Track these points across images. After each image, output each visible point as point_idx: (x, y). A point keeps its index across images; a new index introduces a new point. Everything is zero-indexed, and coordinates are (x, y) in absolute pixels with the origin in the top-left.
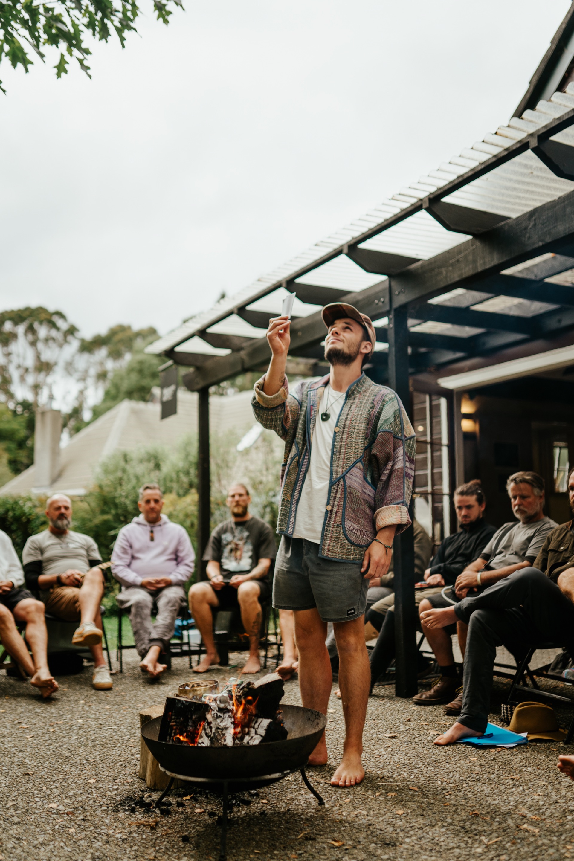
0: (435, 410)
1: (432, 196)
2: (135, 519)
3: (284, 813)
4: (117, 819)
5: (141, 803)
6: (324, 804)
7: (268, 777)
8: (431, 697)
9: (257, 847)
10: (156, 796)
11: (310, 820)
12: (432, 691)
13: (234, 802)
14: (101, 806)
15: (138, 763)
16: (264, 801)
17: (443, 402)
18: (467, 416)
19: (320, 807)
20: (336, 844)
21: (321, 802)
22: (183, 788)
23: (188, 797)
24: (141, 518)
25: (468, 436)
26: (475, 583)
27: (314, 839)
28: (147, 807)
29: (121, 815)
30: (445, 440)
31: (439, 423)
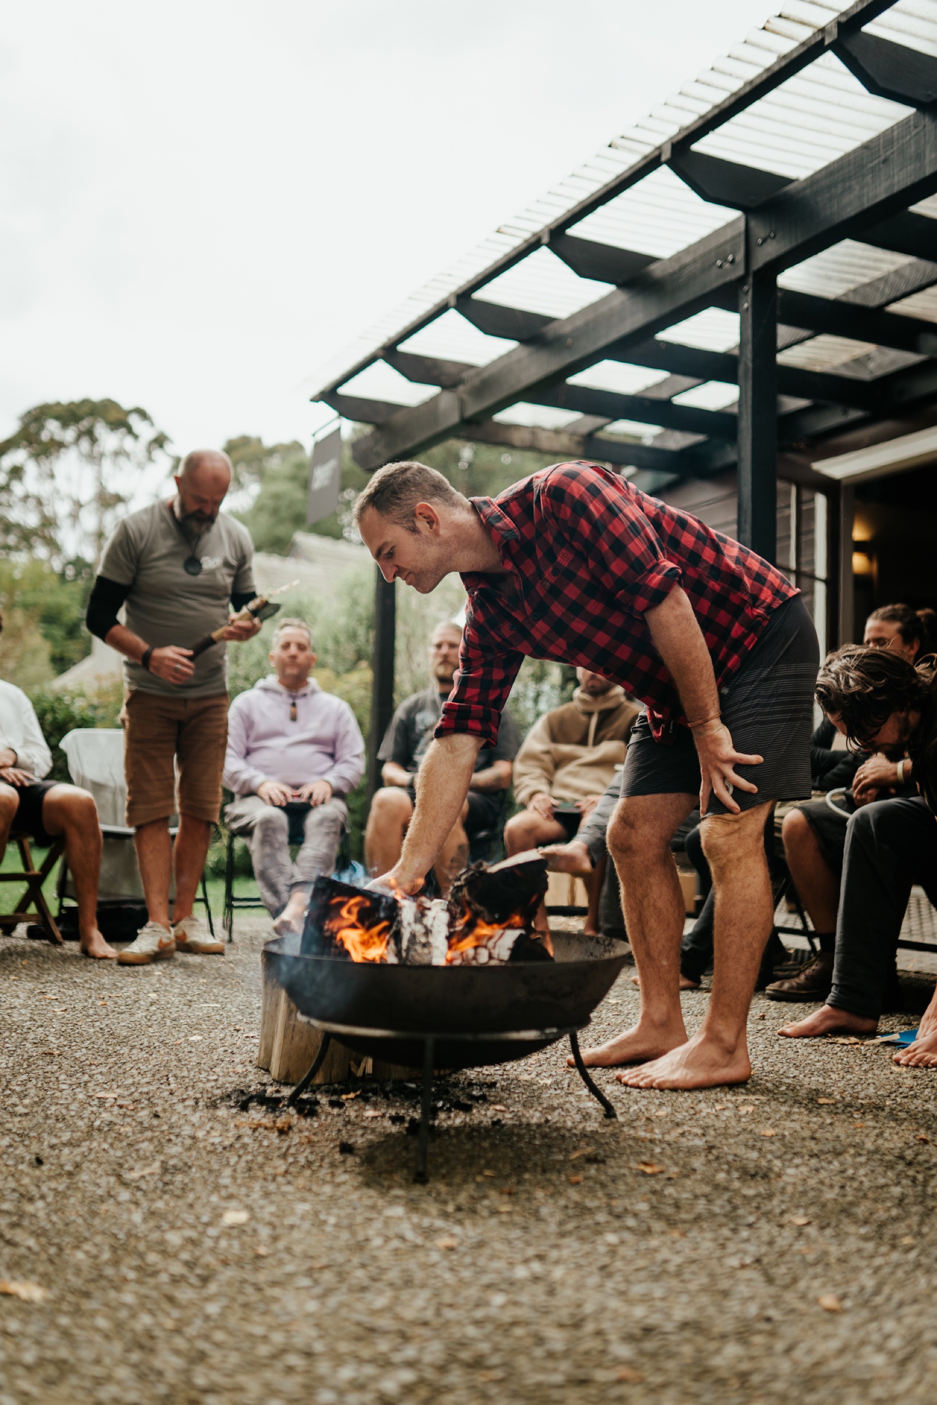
0: (805, 517)
1: (844, 19)
2: (261, 683)
3: (539, 1126)
4: (215, 1118)
5: (262, 1099)
6: (615, 1116)
7: (515, 1036)
8: (800, 986)
9: (488, 1166)
10: (287, 1092)
11: (589, 1137)
12: (802, 977)
13: (440, 1104)
14: (184, 1100)
15: (256, 1050)
16: (498, 1107)
17: (821, 502)
18: (860, 547)
19: (607, 1121)
20: (648, 1170)
21: (609, 1112)
22: (339, 1083)
23: (352, 1095)
24: (272, 680)
25: (860, 581)
26: (892, 778)
27: (603, 1162)
28: (272, 1104)
29: (222, 1112)
30: (821, 570)
31: (812, 544)
